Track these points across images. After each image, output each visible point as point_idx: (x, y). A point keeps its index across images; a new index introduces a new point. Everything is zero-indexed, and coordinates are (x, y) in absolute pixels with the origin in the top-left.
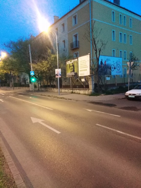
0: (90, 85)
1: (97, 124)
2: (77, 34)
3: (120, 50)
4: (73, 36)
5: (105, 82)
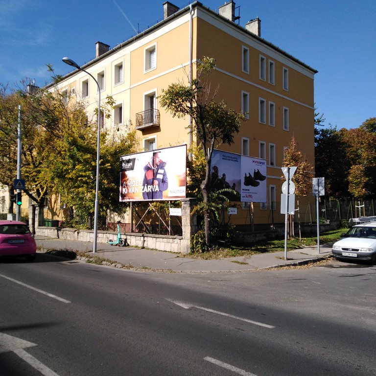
0: (185, 226)
1: (208, 359)
3: (260, 142)
4: (144, 97)
5: (226, 221)
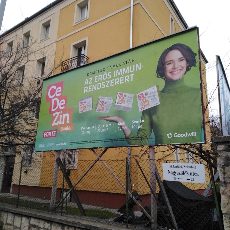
2: (84, 43)
4: (72, 47)
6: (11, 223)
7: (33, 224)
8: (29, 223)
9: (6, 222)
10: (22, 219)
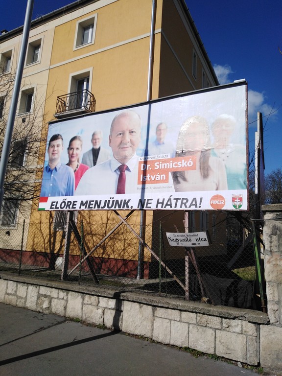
2: (86, 75)
4: (71, 78)
6: (13, 292)
7: (44, 294)
8: (38, 293)
9: (6, 291)
10: (27, 289)
